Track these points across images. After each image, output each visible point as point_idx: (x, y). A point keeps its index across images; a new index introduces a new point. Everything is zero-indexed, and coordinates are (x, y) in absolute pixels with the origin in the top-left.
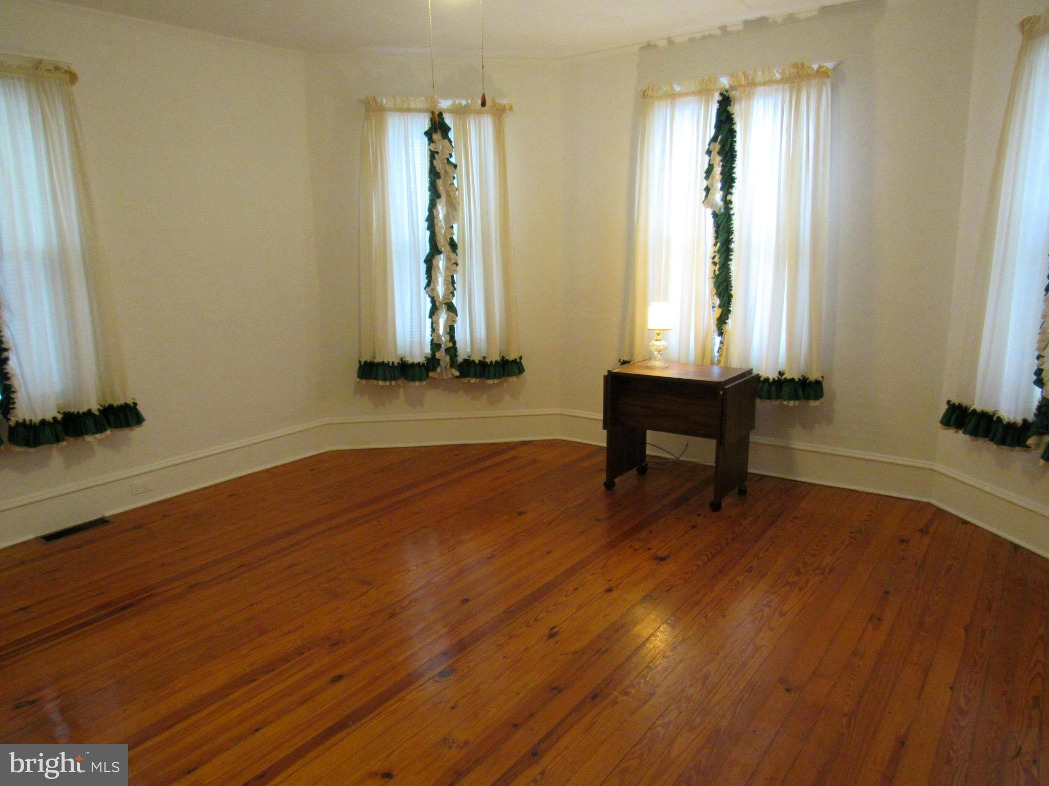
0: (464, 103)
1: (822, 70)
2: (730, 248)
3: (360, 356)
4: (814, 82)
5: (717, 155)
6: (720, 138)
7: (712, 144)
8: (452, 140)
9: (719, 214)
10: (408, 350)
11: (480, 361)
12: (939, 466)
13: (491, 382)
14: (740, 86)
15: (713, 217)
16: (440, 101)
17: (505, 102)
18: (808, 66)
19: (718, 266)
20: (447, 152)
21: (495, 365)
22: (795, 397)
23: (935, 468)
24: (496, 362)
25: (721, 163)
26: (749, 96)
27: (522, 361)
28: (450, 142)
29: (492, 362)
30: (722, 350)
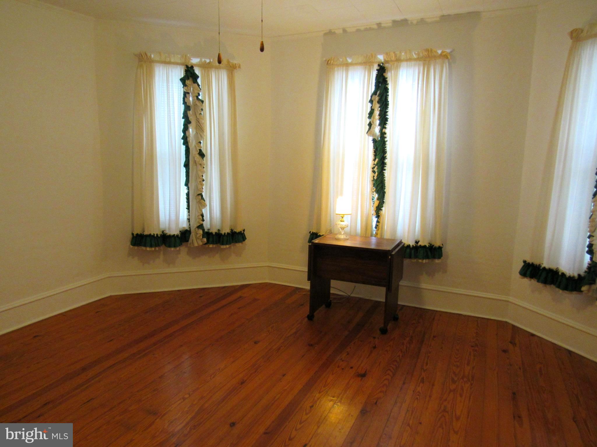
0: (208, 61)
1: (444, 54)
2: (384, 162)
3: (133, 230)
4: (439, 61)
5: (377, 103)
6: (378, 93)
7: (374, 96)
8: (200, 84)
9: (377, 140)
10: (167, 225)
11: (216, 233)
12: (511, 299)
13: (225, 247)
14: (392, 61)
15: (373, 142)
16: (192, 59)
17: (235, 62)
18: (434, 51)
19: (377, 173)
20: (196, 92)
21: (227, 236)
22: (427, 257)
23: (510, 300)
24: (228, 233)
25: (379, 109)
26: (397, 68)
27: (245, 233)
28: (199, 85)
29: (225, 233)
30: (379, 227)
